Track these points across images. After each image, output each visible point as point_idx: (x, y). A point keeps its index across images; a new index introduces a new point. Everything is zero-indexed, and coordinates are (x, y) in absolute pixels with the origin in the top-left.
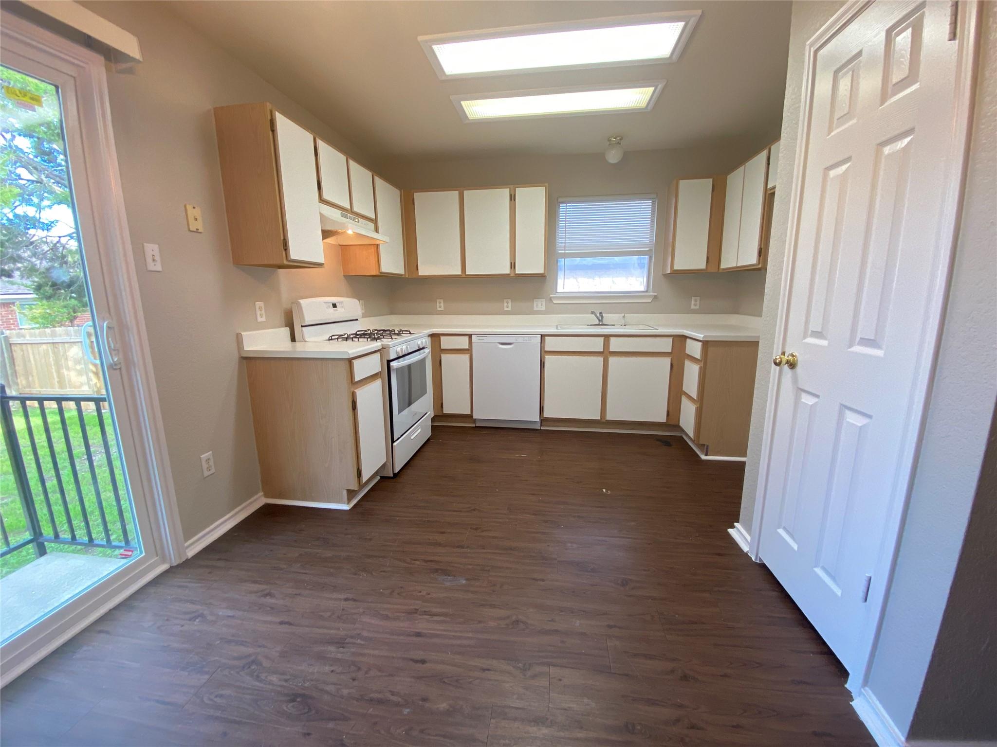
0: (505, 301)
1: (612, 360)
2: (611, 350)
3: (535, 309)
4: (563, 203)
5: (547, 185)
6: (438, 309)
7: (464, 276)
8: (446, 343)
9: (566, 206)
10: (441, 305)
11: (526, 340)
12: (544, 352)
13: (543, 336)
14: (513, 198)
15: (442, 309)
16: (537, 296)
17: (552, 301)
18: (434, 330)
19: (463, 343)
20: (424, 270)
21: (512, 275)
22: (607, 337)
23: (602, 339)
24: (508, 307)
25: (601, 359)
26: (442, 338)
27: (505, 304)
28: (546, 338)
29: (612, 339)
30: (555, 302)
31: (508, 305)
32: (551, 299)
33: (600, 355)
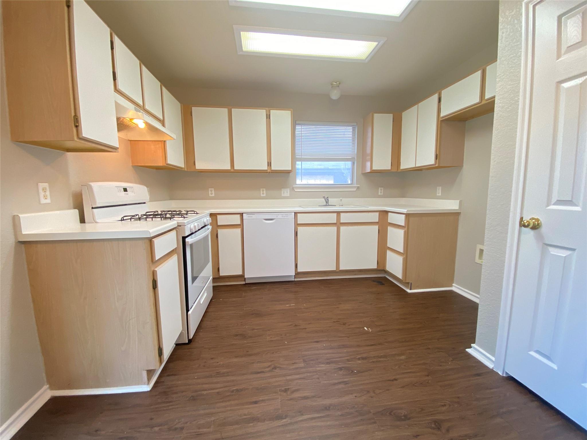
0: (261, 189)
1: (342, 228)
2: (342, 222)
3: (283, 195)
4: (299, 124)
5: (292, 110)
6: (210, 195)
7: (232, 170)
8: (221, 220)
9: (301, 127)
10: (212, 193)
11: (284, 217)
12: (297, 225)
13: (296, 213)
14: (268, 117)
15: (213, 195)
16: (283, 185)
18: (212, 210)
19: (236, 220)
20: (200, 165)
21: (268, 171)
22: (338, 213)
23: (335, 214)
24: (263, 194)
25: (335, 228)
26: (219, 216)
28: (298, 214)
29: (342, 214)
30: (296, 191)
31: (263, 193)
32: (293, 189)
33: (335, 225)
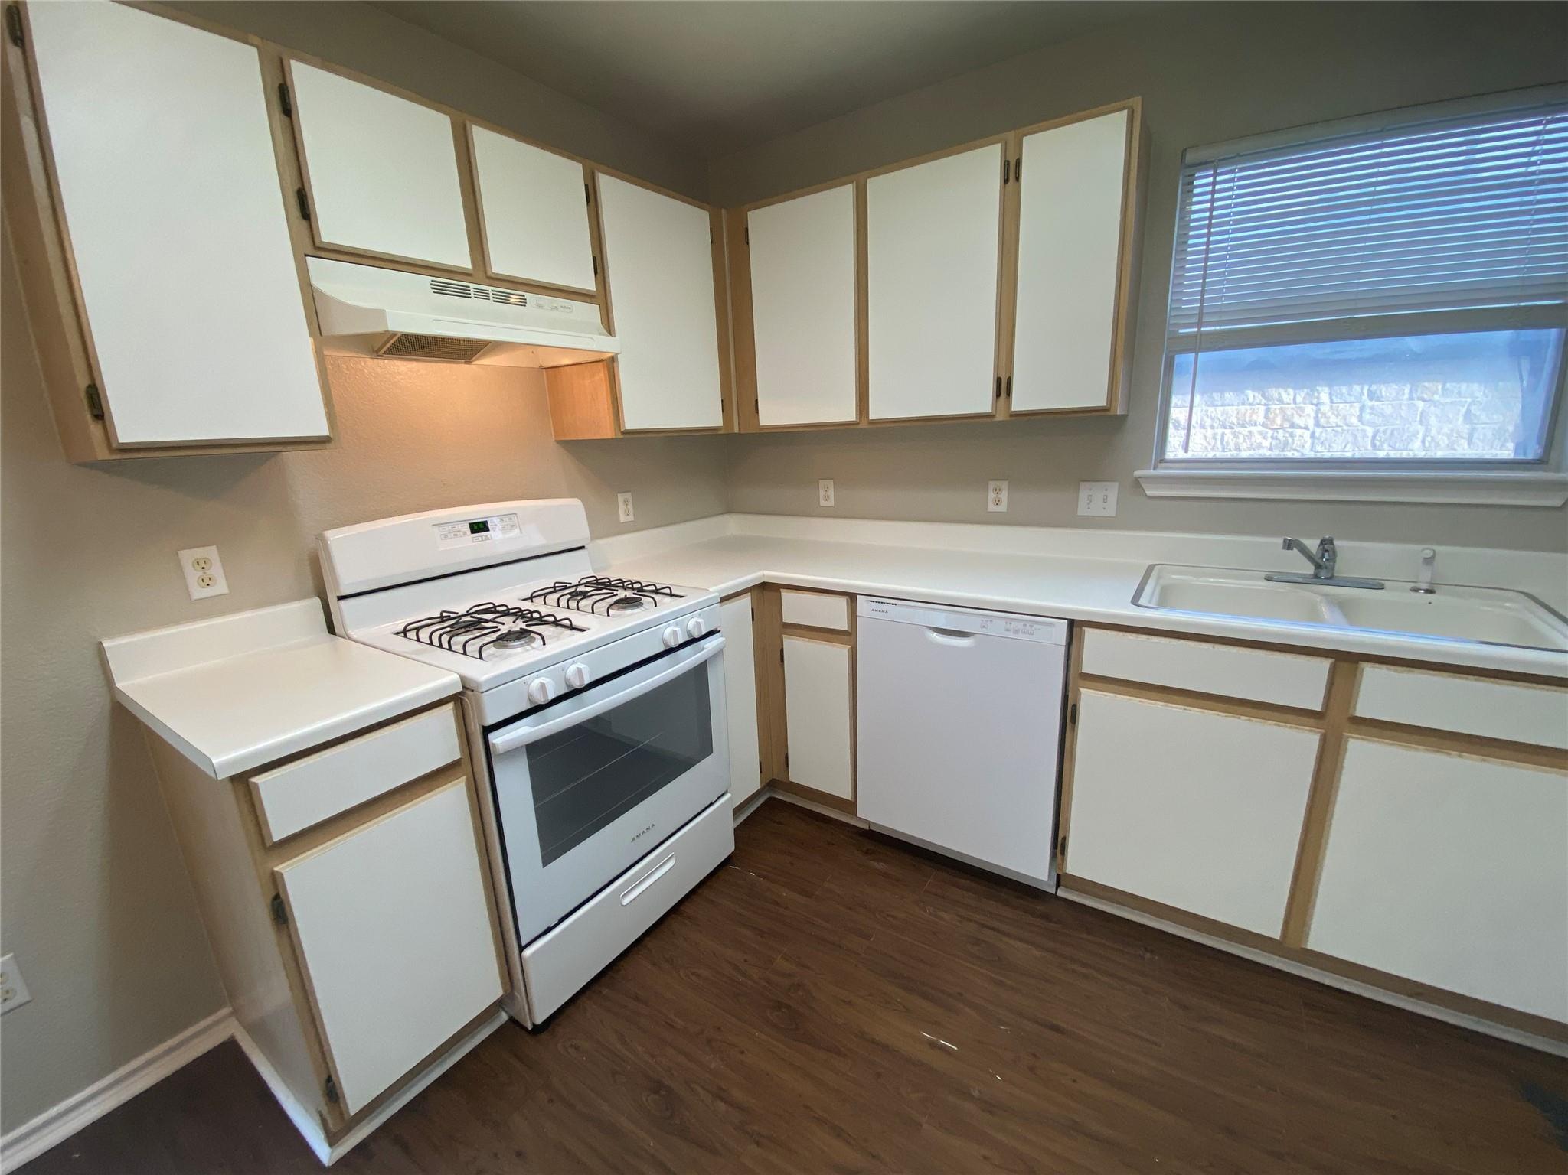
0: (992, 485)
1: (1358, 751)
2: (1361, 711)
3: (1082, 511)
4: (1202, 165)
5: (1137, 102)
6: (823, 503)
7: (864, 425)
8: (795, 610)
9: (1215, 175)
10: (827, 495)
11: (1016, 632)
12: (1074, 679)
13: (1075, 627)
14: (1011, 171)
15: (831, 503)
16: (1091, 473)
17: (1141, 486)
18: (766, 573)
19: (834, 616)
20: (773, 413)
21: (999, 418)
22: (1346, 661)
23: (1324, 665)
24: (997, 502)
25: (1309, 738)
26: (786, 596)
27: (992, 495)
28: (1089, 633)
29: (1370, 671)
30: (1149, 493)
31: (998, 499)
32: (1137, 483)
33: (1312, 721)
